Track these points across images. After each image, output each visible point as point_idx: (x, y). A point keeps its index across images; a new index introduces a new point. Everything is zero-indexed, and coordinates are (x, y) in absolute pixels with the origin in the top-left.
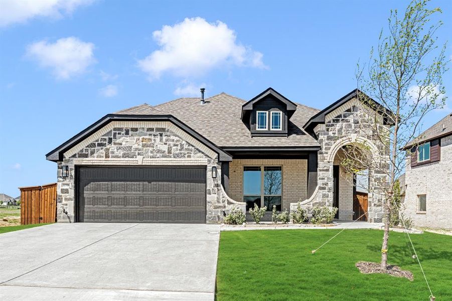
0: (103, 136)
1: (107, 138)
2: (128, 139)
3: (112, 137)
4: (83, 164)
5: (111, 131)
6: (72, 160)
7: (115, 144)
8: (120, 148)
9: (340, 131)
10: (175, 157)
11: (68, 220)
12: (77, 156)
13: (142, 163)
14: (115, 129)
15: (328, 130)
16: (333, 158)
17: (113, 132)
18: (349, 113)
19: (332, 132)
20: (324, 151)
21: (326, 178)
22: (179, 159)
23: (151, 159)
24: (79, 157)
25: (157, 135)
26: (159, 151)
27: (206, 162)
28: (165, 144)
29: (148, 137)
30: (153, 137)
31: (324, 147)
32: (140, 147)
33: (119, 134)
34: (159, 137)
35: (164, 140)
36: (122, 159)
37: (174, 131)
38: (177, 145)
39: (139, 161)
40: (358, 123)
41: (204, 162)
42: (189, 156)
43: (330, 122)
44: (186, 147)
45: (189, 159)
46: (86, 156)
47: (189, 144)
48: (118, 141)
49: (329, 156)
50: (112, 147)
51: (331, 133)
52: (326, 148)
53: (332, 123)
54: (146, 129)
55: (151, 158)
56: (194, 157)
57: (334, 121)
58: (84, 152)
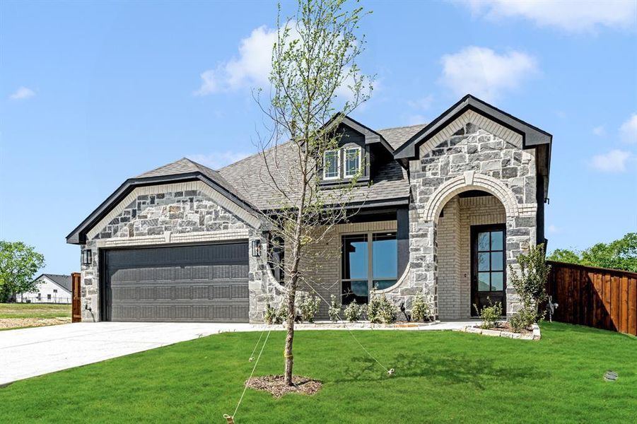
0: (126, 208)
1: (130, 210)
2: (153, 209)
3: (136, 208)
4: (107, 246)
5: (135, 200)
6: (95, 242)
7: (140, 217)
8: (145, 223)
9: (445, 168)
10: (208, 230)
11: (92, 319)
12: (100, 236)
13: (170, 240)
14: (139, 198)
15: (424, 169)
16: (434, 215)
17: (137, 201)
18: (461, 136)
19: (431, 172)
20: (417, 203)
21: (422, 249)
22: (212, 232)
23: (181, 235)
24: (102, 237)
25: (187, 201)
26: (189, 223)
27: (247, 234)
28: (197, 212)
29: (175, 205)
30: (181, 205)
31: (418, 198)
32: (167, 219)
33: (144, 203)
34: (189, 203)
35: (195, 207)
36: (147, 237)
37: (207, 194)
38: (211, 213)
39: (166, 238)
40: (475, 151)
41: (244, 234)
42: (226, 228)
43: (427, 156)
44: (221, 214)
45: (225, 231)
46: (109, 236)
47: (226, 210)
48: (143, 213)
49: (426, 212)
50: (137, 222)
51: (429, 174)
52: (421, 199)
53: (431, 157)
54: (173, 195)
55: (180, 233)
56: (232, 227)
57: (434, 152)
58: (107, 231)
